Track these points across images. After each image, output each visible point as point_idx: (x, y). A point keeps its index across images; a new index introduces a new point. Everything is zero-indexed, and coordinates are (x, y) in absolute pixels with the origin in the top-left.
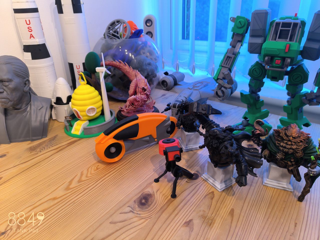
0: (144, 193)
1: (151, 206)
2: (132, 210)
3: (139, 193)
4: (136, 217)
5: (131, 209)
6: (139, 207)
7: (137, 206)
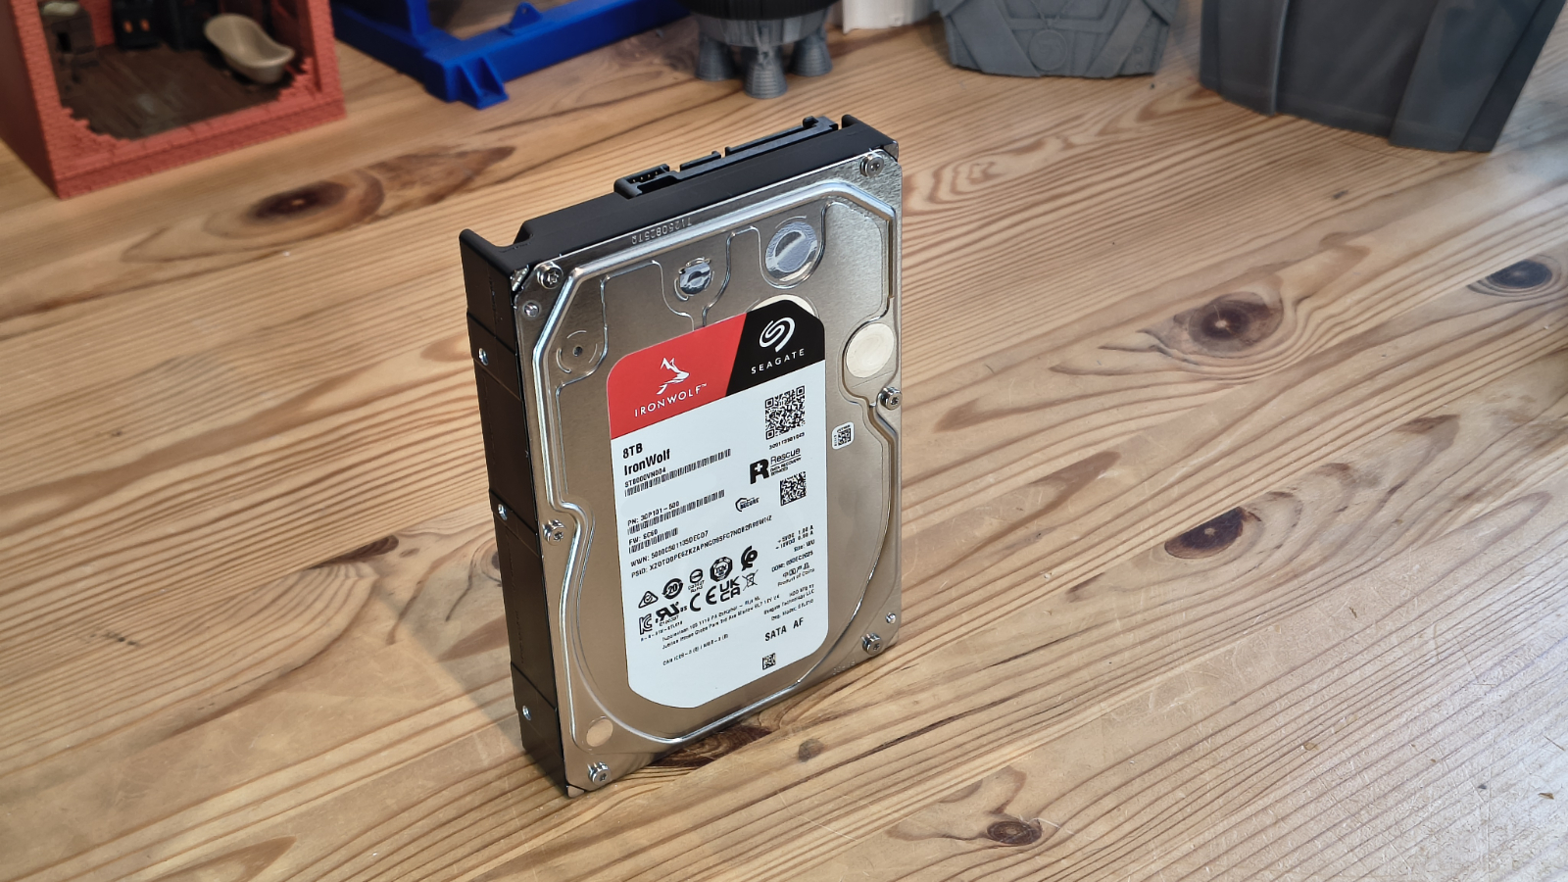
0: (1227, 296)
1: (1259, 347)
2: (1162, 346)
3: (1204, 293)
4: (1179, 369)
5: (1156, 342)
6: (1195, 338)
7: (1185, 336)
